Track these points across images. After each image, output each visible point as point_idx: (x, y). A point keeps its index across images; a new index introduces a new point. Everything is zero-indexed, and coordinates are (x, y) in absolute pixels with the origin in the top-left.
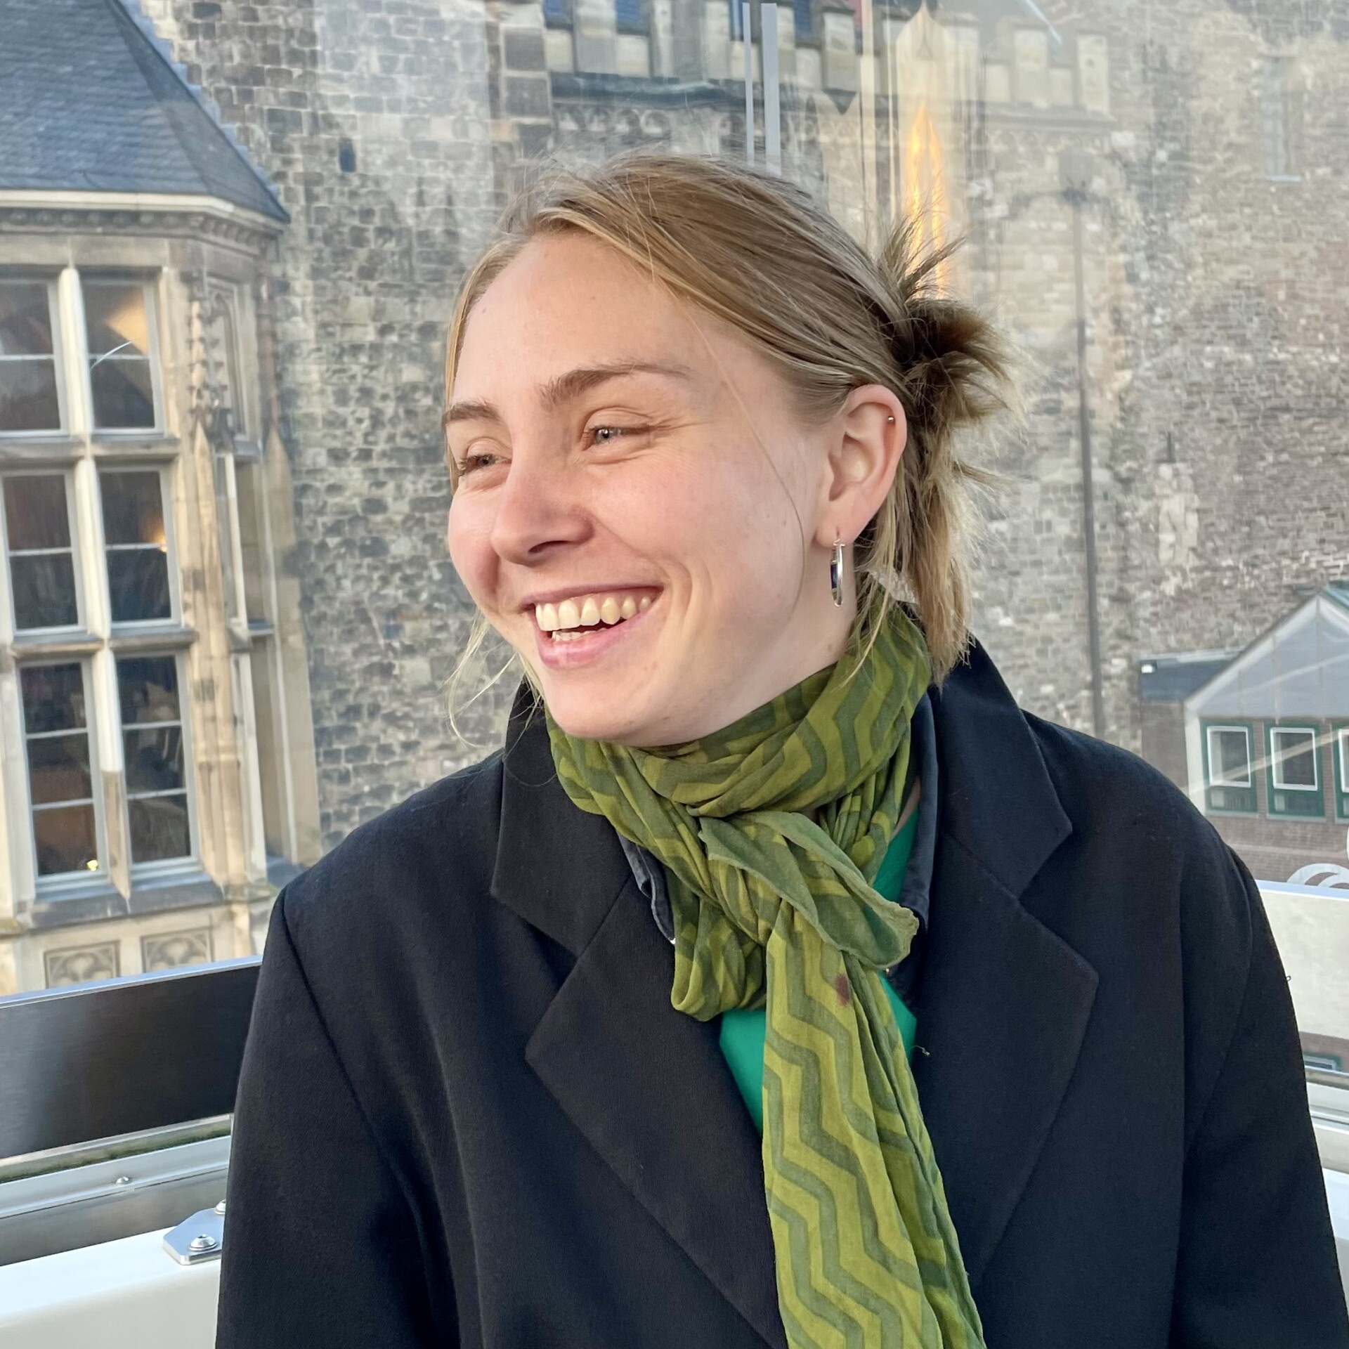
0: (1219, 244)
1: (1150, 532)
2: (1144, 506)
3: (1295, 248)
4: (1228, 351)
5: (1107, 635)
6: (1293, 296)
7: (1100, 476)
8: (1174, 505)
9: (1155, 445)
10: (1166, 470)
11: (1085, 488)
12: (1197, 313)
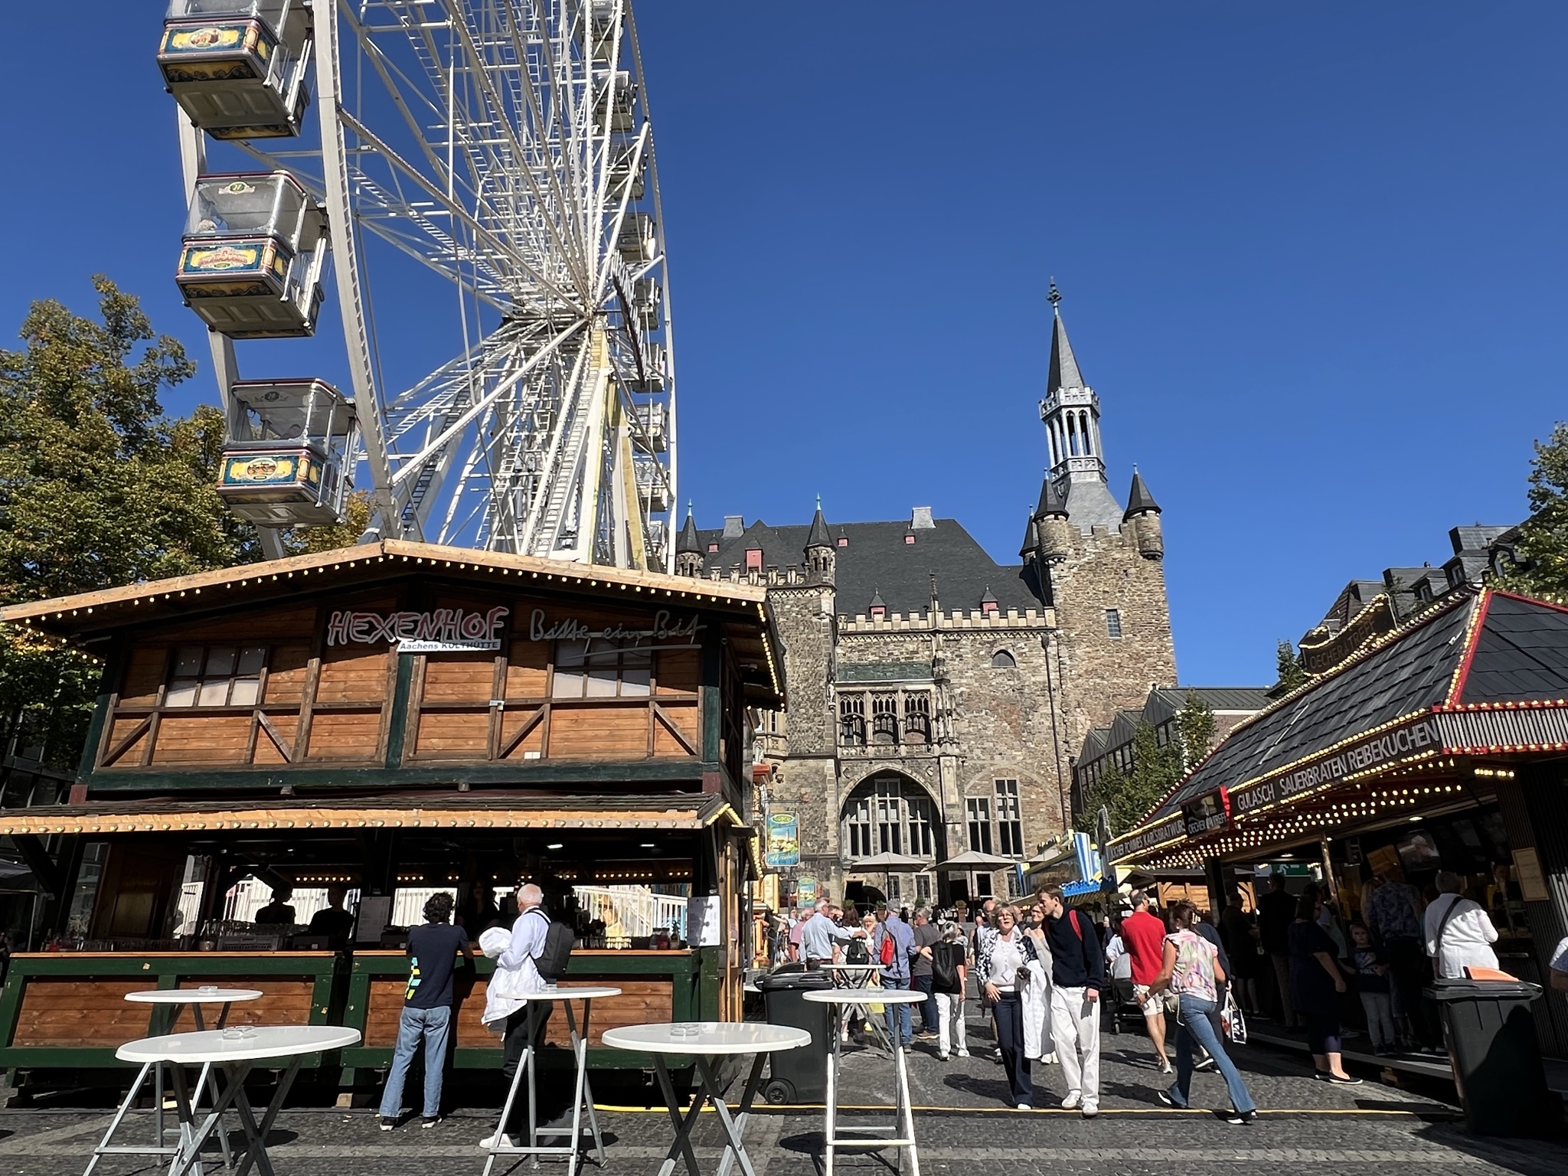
0: (1093, 655)
1: (1074, 725)
2: (1071, 719)
3: (1121, 655)
4: (1098, 681)
5: (1062, 751)
6: (1120, 666)
7: (1057, 711)
8: (1082, 718)
9: (1075, 703)
10: (1078, 710)
11: (1053, 714)
12: (1086, 671)
